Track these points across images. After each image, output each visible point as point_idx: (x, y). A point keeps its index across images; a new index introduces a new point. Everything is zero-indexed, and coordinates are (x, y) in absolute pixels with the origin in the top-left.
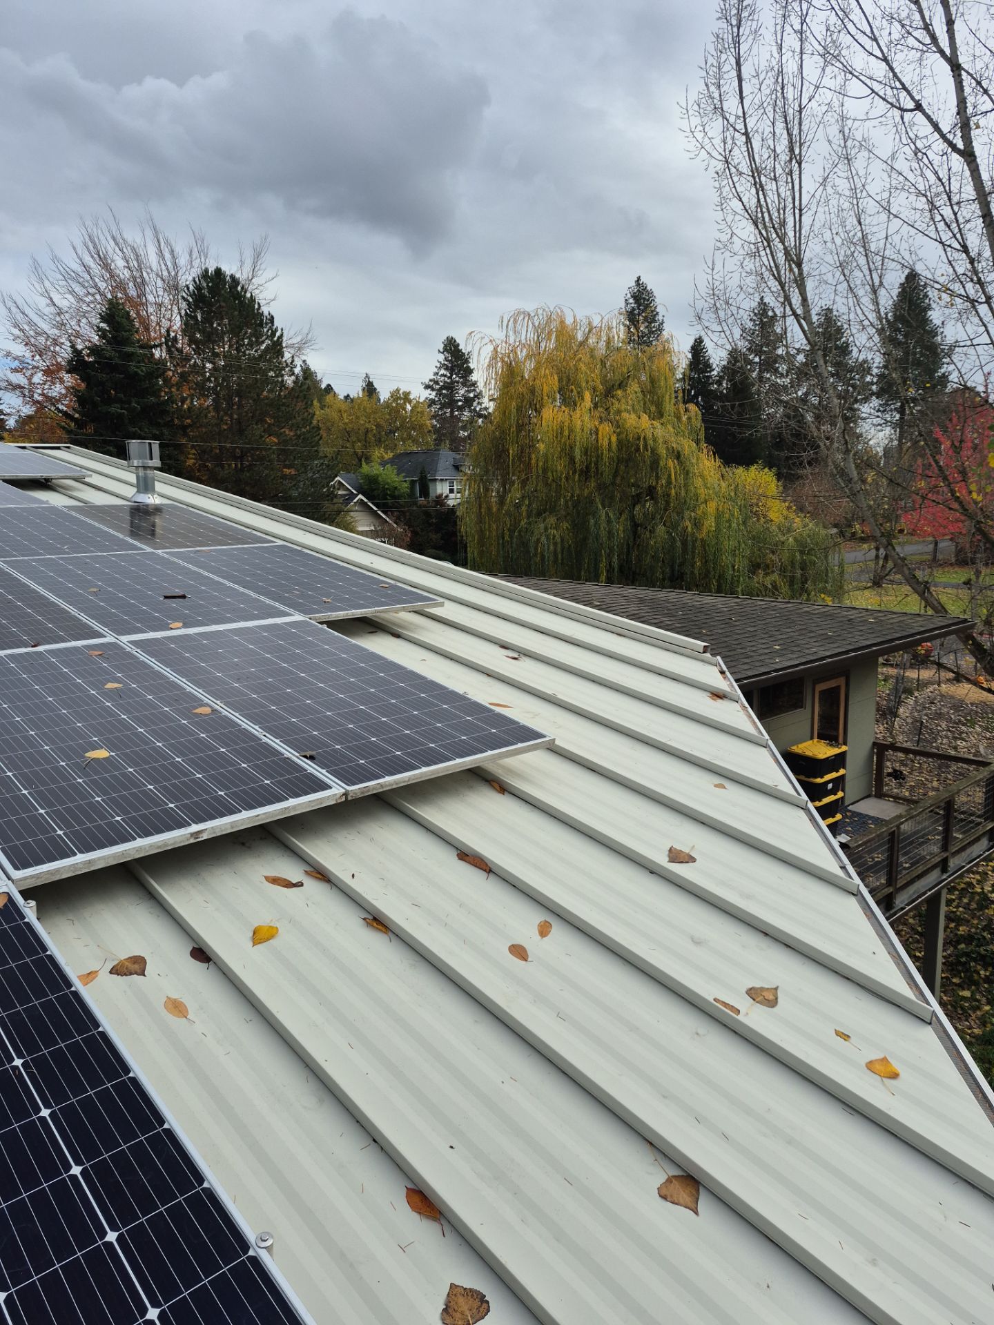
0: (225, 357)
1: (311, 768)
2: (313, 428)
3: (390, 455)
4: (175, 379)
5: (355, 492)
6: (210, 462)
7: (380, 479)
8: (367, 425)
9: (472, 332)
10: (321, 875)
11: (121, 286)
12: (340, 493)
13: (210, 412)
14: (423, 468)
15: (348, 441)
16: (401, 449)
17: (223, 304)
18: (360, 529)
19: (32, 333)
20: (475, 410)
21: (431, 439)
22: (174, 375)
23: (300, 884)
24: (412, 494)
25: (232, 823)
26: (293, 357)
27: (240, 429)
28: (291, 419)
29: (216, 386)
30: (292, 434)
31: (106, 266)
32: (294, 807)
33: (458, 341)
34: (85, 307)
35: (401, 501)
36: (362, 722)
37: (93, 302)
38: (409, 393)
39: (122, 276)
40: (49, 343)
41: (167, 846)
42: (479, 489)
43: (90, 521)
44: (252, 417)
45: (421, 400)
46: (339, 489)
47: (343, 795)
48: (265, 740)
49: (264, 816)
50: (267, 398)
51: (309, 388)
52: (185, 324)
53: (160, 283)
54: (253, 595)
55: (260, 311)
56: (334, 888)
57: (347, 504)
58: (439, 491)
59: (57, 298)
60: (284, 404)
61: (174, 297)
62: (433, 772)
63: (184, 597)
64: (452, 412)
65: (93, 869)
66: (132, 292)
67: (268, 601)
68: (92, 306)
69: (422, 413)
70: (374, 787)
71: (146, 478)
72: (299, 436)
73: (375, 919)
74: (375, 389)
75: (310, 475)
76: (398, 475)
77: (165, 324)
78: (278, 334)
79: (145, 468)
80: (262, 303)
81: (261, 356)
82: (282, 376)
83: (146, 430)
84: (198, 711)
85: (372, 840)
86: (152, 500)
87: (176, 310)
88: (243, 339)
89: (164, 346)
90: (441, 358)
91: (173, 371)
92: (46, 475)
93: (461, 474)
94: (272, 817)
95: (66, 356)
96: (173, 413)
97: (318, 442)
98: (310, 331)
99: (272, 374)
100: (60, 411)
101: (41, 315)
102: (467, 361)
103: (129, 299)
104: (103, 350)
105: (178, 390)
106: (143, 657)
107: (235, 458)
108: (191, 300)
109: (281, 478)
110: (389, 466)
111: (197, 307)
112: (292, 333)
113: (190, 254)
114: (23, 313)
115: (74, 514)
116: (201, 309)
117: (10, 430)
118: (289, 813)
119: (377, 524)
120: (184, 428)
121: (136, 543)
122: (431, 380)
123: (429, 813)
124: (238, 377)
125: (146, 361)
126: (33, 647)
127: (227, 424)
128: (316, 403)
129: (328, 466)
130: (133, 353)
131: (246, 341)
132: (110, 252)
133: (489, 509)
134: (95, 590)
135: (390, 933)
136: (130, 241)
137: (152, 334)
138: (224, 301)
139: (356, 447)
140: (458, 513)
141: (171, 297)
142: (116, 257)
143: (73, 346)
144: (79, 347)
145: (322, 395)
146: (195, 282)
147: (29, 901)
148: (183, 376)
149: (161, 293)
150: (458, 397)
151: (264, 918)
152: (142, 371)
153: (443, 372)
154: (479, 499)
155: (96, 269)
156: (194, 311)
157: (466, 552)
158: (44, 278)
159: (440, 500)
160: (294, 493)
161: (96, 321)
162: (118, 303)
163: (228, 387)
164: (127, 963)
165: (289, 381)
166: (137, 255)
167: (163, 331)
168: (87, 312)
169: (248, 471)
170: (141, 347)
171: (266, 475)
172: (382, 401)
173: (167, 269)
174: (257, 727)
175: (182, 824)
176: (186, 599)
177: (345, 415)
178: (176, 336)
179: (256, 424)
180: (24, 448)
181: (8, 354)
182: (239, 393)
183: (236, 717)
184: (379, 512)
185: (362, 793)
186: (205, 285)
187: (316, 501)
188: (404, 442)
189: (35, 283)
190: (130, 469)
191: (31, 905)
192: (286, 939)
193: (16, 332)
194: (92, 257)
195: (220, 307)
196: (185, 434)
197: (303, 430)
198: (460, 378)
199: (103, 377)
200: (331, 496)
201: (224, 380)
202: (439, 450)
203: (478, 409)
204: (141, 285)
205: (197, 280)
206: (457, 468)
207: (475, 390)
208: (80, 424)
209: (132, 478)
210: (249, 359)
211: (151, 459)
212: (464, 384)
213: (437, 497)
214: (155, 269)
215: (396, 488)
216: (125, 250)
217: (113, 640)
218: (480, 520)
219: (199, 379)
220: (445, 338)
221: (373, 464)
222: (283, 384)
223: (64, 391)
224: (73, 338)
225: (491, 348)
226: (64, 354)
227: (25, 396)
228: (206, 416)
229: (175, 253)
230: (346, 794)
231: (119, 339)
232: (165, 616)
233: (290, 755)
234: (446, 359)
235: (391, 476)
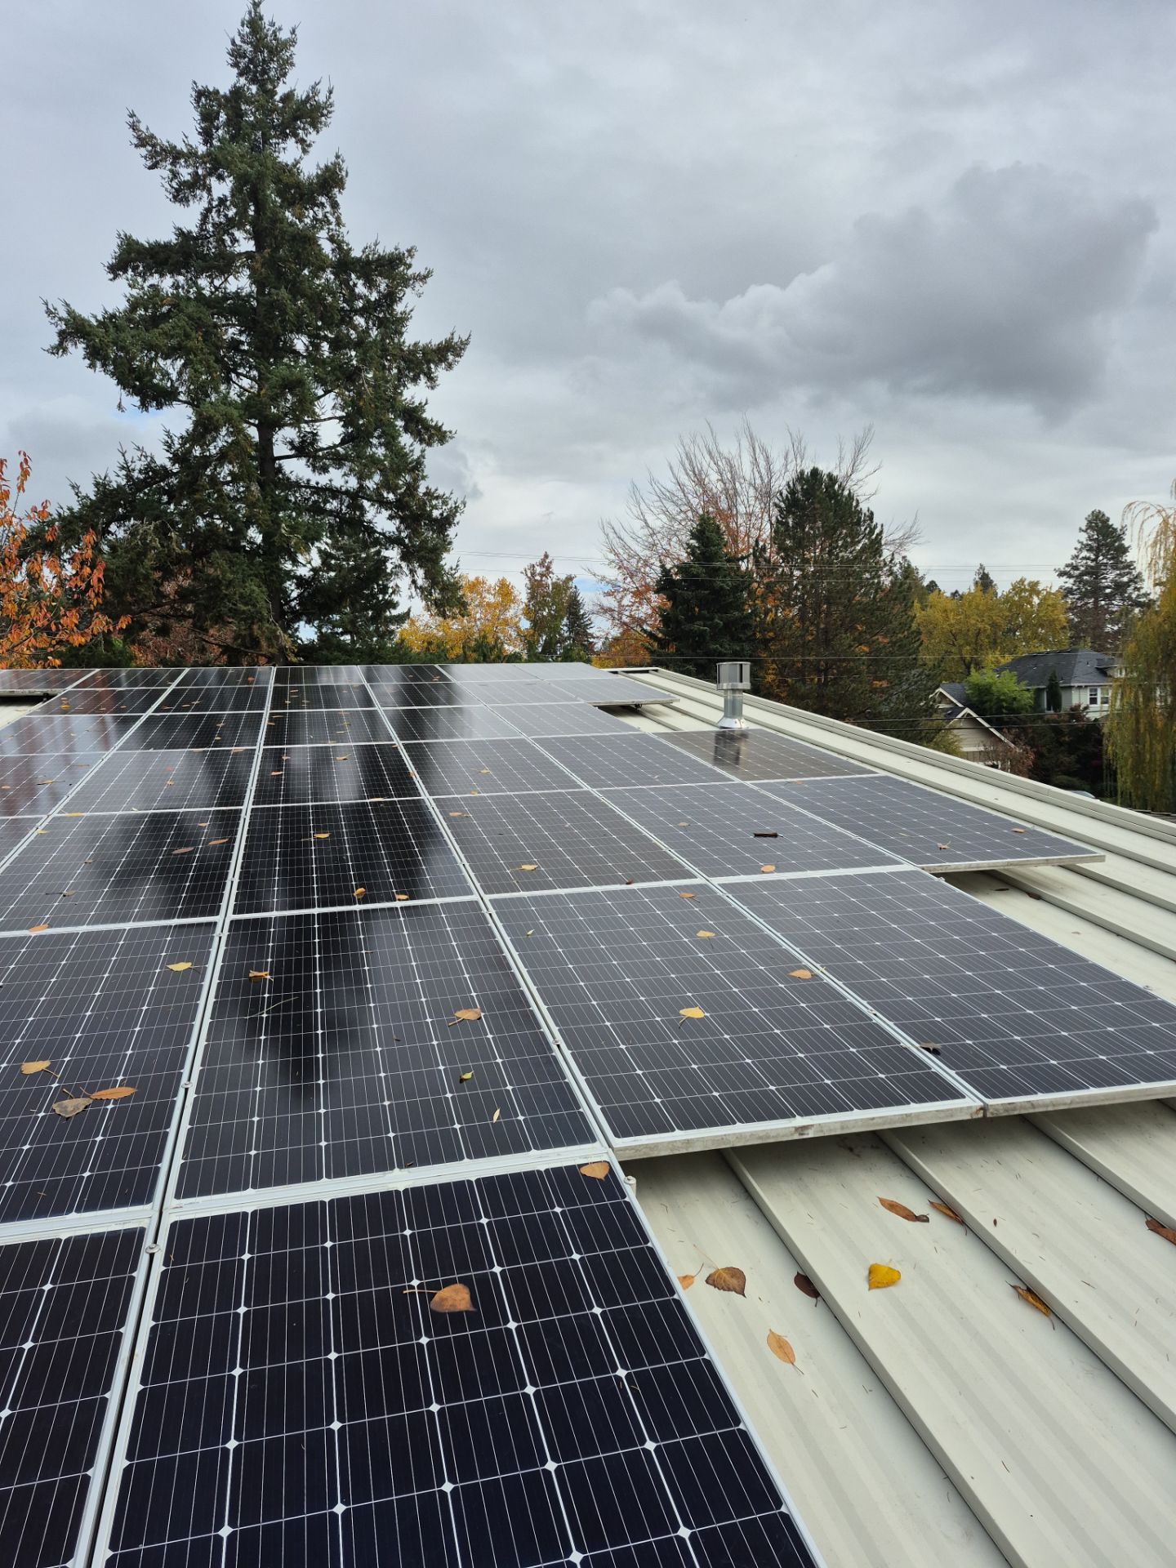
0: (816, 562)
1: (936, 1065)
2: (912, 633)
3: (1008, 658)
4: (761, 590)
5: (960, 705)
6: (791, 677)
7: (993, 688)
8: (980, 625)
9: (1131, 504)
10: (953, 1213)
11: (713, 500)
12: (942, 706)
13: (794, 623)
14: (1054, 673)
15: (954, 645)
16: (1023, 650)
17: (817, 506)
18: (965, 749)
19: (625, 556)
20: (1130, 598)
21: (1065, 637)
22: (759, 587)
23: (924, 1219)
24: (1037, 706)
25: (842, 1122)
26: (893, 554)
27: (826, 639)
28: (886, 624)
29: (803, 594)
30: (886, 641)
31: (700, 482)
32: (918, 1116)
33: (1107, 515)
34: (676, 526)
35: (1022, 715)
36: (1000, 1012)
37: (684, 520)
38: (1037, 583)
39: (715, 490)
40: (640, 565)
41: (768, 1137)
42: (1136, 697)
43: (678, 749)
44: (841, 625)
45: (1053, 591)
46: (940, 703)
47: (981, 1109)
48: (876, 1020)
49: (880, 1121)
50: (860, 603)
51: (910, 588)
52: (775, 532)
53: (752, 492)
54: (854, 836)
55: (859, 509)
56: (970, 1233)
57: (950, 720)
58: (1075, 701)
59: (651, 519)
60: (878, 609)
61: (765, 504)
62: (1106, 1096)
63: (775, 836)
64: (1096, 602)
65: (691, 1150)
66: (724, 505)
67: (871, 845)
68: (683, 523)
69: (1054, 606)
70: (1022, 1105)
71: (734, 702)
72: (895, 643)
73: (1029, 1290)
74: (992, 582)
75: (905, 687)
76: (1018, 682)
77: (754, 533)
78: (877, 531)
79: (734, 690)
80: (861, 499)
81: (855, 558)
82: (879, 577)
83: (727, 646)
84: (797, 973)
85: (1018, 1176)
86: (737, 724)
87: (766, 518)
88: (837, 541)
89: (752, 557)
90: (1083, 537)
91: (759, 583)
92: (637, 700)
93: (1110, 679)
94: (890, 1123)
95: (655, 576)
96: (756, 626)
97: (917, 648)
98: (914, 523)
99: (867, 575)
100: (645, 631)
101: (635, 538)
102: (1120, 538)
103: (719, 511)
104: (691, 567)
105: (763, 602)
106: (735, 904)
107: (819, 672)
108: (783, 505)
109: (871, 692)
110: (1006, 672)
111: (789, 512)
112: (893, 528)
113: (786, 458)
114: (619, 538)
115: (664, 741)
116: (793, 513)
117: (598, 654)
118: (911, 1121)
119: (989, 743)
120: (766, 642)
121: (724, 773)
122: (1067, 566)
123: (1098, 1151)
124: (828, 583)
125: (733, 574)
126: (628, 884)
127: (812, 635)
128: (917, 605)
129: (928, 676)
130: (720, 568)
131: (840, 543)
132: (705, 466)
133: (1151, 725)
134: (685, 824)
135: (1052, 1317)
136: (726, 453)
137: (740, 545)
138: (819, 503)
139: (964, 652)
140: (1105, 730)
141: (763, 505)
142: (710, 472)
143: (663, 566)
144: (668, 566)
145: (924, 594)
146: (789, 487)
147: (630, 1177)
148: (769, 586)
149: (752, 502)
150: (1105, 583)
151: (883, 1255)
152: (727, 585)
153: (1085, 554)
154: (1137, 712)
155: (690, 485)
156: (786, 517)
157: (1115, 780)
158: (641, 501)
159: (1076, 713)
160: (885, 709)
161: (686, 537)
162: (709, 518)
163: (817, 594)
164: (725, 1275)
165: (886, 581)
166: (731, 467)
167: (752, 541)
168: (678, 530)
169: (832, 685)
170: (729, 561)
171: (853, 689)
172: (999, 595)
173: (761, 477)
174: (865, 1003)
175: (785, 1114)
176: (778, 838)
177: (951, 616)
178: (764, 545)
179: (846, 633)
180: (616, 673)
181: (603, 578)
182: (828, 601)
183: (839, 986)
184: (992, 730)
185: (1006, 1110)
186: (799, 488)
187: (910, 717)
188: (1028, 643)
189: (632, 507)
190: (718, 692)
191: (631, 1182)
192: (909, 1288)
193: (612, 557)
194: (687, 474)
195: (815, 509)
196: (767, 648)
197: (900, 635)
198: (1109, 559)
199: (688, 594)
200: (930, 711)
201: (812, 586)
202: (1076, 650)
203: (1134, 596)
204: (732, 496)
205: (791, 484)
206: (1103, 672)
207: (1130, 573)
208: (663, 644)
209: (720, 701)
210: (841, 562)
211: (741, 681)
212: (1115, 567)
213: (1072, 709)
214: (748, 478)
215: (1015, 699)
216: (720, 463)
217: (703, 881)
218: (1137, 737)
219: (786, 588)
220: (1090, 513)
221: (984, 671)
222: (879, 587)
223: (650, 612)
224: (662, 558)
225: (1159, 520)
226: (654, 574)
227: (614, 619)
228: (791, 628)
229: (771, 459)
230: (984, 1109)
231: (707, 554)
232: (757, 857)
233: (909, 1045)
234: (1090, 538)
235: (1009, 685)
